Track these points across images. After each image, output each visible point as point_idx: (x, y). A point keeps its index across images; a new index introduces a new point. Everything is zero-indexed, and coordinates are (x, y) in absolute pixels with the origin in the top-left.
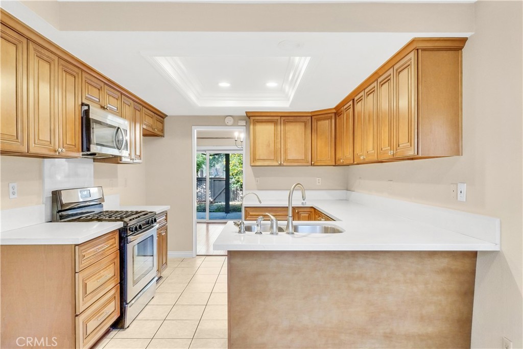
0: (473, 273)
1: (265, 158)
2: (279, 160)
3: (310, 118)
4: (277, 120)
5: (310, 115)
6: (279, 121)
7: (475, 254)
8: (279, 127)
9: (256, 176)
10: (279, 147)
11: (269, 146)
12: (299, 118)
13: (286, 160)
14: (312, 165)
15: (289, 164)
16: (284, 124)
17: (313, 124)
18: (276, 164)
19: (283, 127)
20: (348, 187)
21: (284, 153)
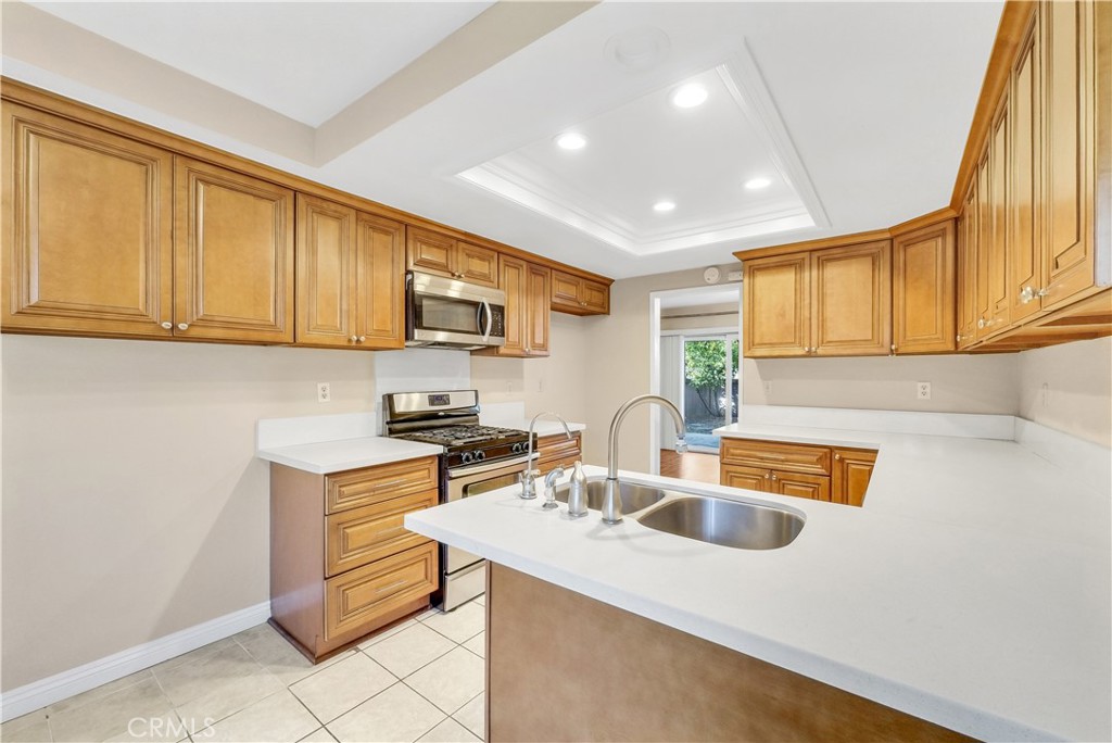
1: (775, 341)
2: (807, 343)
3: (886, 244)
4: (803, 259)
5: (888, 235)
6: (807, 261)
8: (807, 274)
9: (764, 377)
10: (807, 314)
11: (783, 315)
12: (855, 248)
13: (822, 342)
14: (893, 352)
15: (832, 351)
16: (819, 265)
17: (895, 256)
18: (799, 349)
19: (815, 272)
20: (1020, 407)
21: (819, 327)
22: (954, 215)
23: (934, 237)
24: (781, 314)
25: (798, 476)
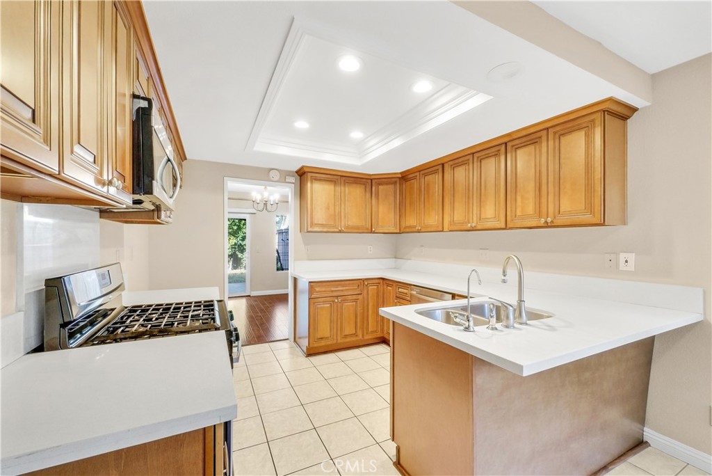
1: (324, 223)
2: (340, 226)
3: (370, 181)
4: (338, 179)
5: (370, 178)
8: (339, 188)
9: (306, 244)
10: (339, 210)
12: (359, 180)
14: (372, 232)
15: (349, 231)
16: (344, 185)
17: (374, 188)
18: (335, 228)
19: (343, 188)
20: (396, 255)
21: (345, 217)
22: (400, 176)
23: (392, 184)
24: (328, 208)
25: (350, 297)
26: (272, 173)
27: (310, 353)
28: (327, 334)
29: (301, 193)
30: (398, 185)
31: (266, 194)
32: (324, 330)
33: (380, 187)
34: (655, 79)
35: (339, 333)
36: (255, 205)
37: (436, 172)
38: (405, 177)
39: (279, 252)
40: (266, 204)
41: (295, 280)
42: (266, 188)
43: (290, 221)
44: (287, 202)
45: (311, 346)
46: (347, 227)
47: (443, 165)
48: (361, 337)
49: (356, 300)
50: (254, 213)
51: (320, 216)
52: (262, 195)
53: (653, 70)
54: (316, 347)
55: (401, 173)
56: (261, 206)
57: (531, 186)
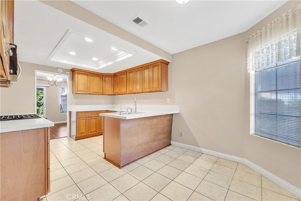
0: (172, 120)
1: (83, 90)
2: (90, 91)
5: (102, 74)
6: (89, 75)
7: (172, 115)
9: (75, 98)
12: (97, 75)
14: (103, 94)
15: (94, 93)
16: (92, 76)
17: (104, 78)
18: (88, 93)
19: (91, 77)
20: (113, 103)
21: (92, 88)
22: (113, 74)
23: (110, 77)
24: (85, 85)
25: (93, 118)
26: (59, 70)
27: (77, 139)
28: (84, 131)
29: (73, 78)
30: (113, 78)
31: (55, 78)
32: (83, 130)
33: (106, 78)
34: (173, 56)
35: (89, 131)
36: (49, 83)
37: (124, 74)
38: (115, 75)
39: (62, 105)
40: (55, 82)
41: (70, 112)
42: (55, 75)
43: (67, 91)
44: (66, 82)
45: (77, 136)
46: (93, 92)
47: (126, 72)
48: (98, 132)
49: (96, 119)
50: (48, 87)
51: (81, 87)
52: (53, 78)
53: (172, 53)
54: (79, 137)
55: (114, 74)
56: (52, 83)
57: (147, 80)
